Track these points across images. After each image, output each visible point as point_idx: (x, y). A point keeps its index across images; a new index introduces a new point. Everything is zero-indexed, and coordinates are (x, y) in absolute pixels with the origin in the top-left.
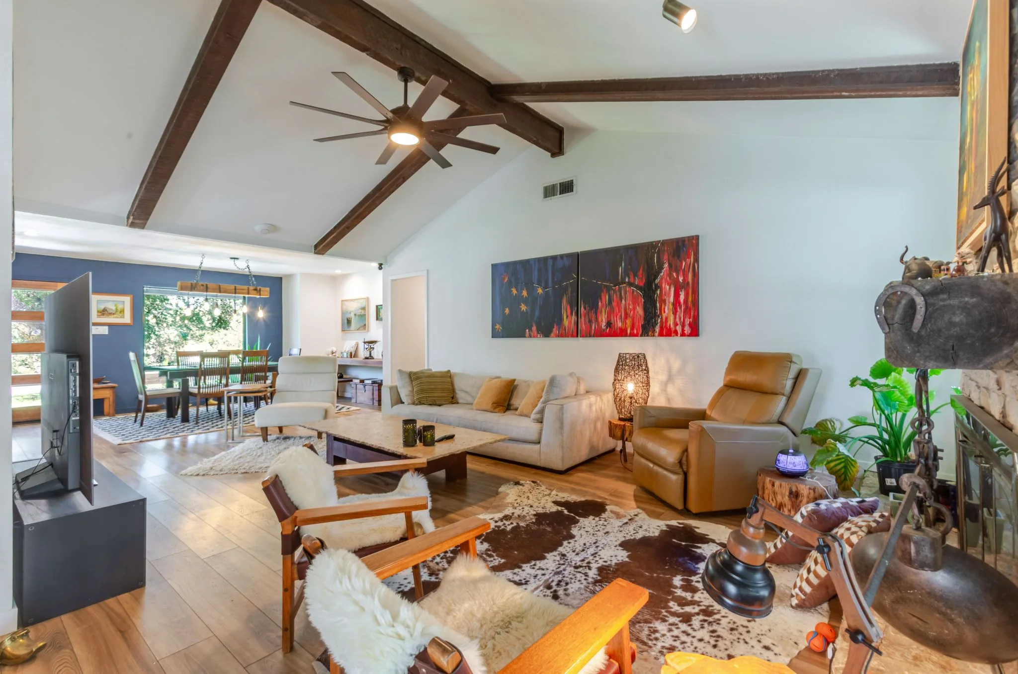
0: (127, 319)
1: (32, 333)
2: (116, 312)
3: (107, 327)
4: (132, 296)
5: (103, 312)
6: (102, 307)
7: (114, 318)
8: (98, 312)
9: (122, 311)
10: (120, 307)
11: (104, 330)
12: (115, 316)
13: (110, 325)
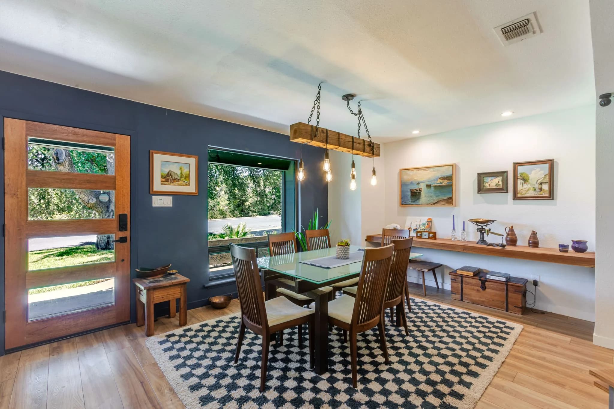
0: (192, 188)
1: (90, 201)
2: (182, 177)
3: (171, 198)
4: (197, 157)
5: (168, 178)
6: (166, 171)
7: (179, 185)
8: (162, 177)
9: (188, 177)
10: (185, 171)
11: (167, 202)
12: (179, 183)
13: (175, 195)
